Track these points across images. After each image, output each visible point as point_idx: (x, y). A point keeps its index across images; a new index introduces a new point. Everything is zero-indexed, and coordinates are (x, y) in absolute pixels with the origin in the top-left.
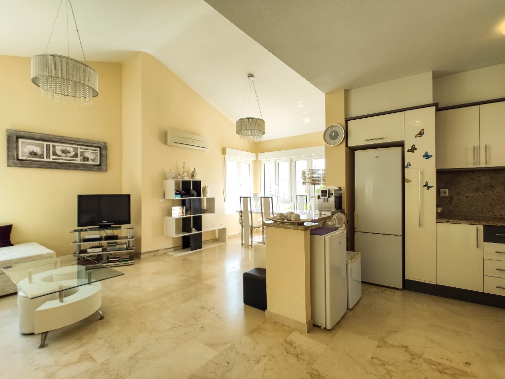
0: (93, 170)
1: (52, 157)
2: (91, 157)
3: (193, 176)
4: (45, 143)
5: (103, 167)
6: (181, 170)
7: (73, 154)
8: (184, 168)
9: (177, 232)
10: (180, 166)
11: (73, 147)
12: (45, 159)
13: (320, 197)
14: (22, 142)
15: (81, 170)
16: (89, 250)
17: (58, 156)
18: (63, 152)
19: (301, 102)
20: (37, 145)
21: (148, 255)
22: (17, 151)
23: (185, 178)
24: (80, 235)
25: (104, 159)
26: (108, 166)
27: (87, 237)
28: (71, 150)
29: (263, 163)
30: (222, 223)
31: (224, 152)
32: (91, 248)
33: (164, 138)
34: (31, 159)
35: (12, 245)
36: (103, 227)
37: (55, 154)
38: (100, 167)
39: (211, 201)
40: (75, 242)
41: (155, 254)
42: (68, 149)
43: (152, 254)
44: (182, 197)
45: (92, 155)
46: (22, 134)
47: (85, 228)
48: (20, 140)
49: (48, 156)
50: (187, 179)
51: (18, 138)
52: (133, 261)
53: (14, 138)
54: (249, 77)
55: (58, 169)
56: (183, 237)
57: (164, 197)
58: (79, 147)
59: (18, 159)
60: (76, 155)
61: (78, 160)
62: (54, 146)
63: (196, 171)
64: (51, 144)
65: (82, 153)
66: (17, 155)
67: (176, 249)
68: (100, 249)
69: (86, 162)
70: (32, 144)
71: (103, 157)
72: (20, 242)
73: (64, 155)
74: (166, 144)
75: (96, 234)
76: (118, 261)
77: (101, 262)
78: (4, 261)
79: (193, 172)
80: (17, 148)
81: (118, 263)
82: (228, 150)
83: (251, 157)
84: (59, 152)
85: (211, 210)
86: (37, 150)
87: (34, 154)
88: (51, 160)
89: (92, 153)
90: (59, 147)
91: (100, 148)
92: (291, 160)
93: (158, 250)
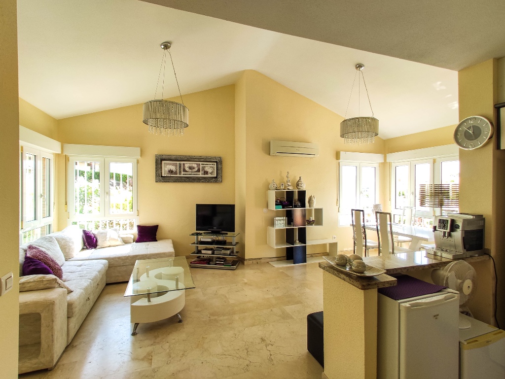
0: (211, 182)
1: (182, 173)
2: (210, 171)
3: (298, 185)
4: (178, 162)
5: (219, 179)
6: (286, 179)
7: (196, 169)
8: (287, 177)
9: (277, 244)
10: (285, 175)
11: (196, 164)
12: (178, 175)
13: (437, 229)
14: (164, 163)
15: (203, 182)
16: (203, 252)
17: (187, 172)
18: (190, 168)
19: (439, 83)
20: (173, 165)
21: (251, 262)
22: (161, 170)
23: (290, 188)
24: (197, 238)
25: (219, 172)
26: (223, 177)
27: (202, 240)
28: (195, 166)
29: (393, 165)
30: (335, 236)
31: (337, 156)
32: (204, 250)
33: (267, 148)
34: (169, 175)
35: (157, 241)
36: (214, 233)
37: (184, 170)
38: (216, 179)
39: (319, 212)
40: (194, 243)
41: (258, 262)
42: (193, 165)
43: (255, 262)
44: (283, 208)
45: (210, 168)
46: (164, 157)
47: (201, 232)
48: (163, 162)
49: (180, 173)
50: (291, 188)
51: (162, 160)
52: (235, 267)
53: (160, 160)
54: (357, 68)
55: (186, 182)
56: (287, 248)
57: (267, 207)
58: (201, 163)
59: (162, 177)
60: (199, 171)
61: (201, 175)
62: (184, 164)
63: (302, 180)
64: (182, 162)
65: (203, 168)
66: (161, 173)
67: (279, 259)
68: (210, 252)
69: (206, 176)
70: (170, 164)
71: (219, 170)
72: (161, 239)
73: (190, 171)
74: (269, 154)
75: (208, 239)
76: (223, 264)
77: (211, 263)
78: (143, 255)
79: (298, 181)
80: (161, 168)
81: (223, 266)
82: (342, 154)
83: (378, 158)
84: (187, 169)
85: (318, 221)
86: (173, 168)
87: (171, 172)
88: (182, 175)
89: (211, 167)
90: (187, 165)
91: (217, 162)
92: (434, 161)
93: (260, 259)
